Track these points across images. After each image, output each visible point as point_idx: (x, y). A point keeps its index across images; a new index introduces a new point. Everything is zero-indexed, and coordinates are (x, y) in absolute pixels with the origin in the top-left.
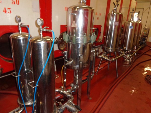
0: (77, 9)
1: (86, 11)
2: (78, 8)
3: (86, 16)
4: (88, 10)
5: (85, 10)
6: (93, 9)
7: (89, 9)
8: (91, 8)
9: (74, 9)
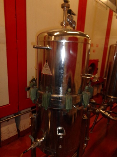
0: (53, 37)
1: (71, 42)
2: (56, 34)
3: (71, 52)
4: (76, 39)
5: (70, 39)
6: (88, 36)
7: (78, 37)
8: (84, 35)
9: (47, 36)
